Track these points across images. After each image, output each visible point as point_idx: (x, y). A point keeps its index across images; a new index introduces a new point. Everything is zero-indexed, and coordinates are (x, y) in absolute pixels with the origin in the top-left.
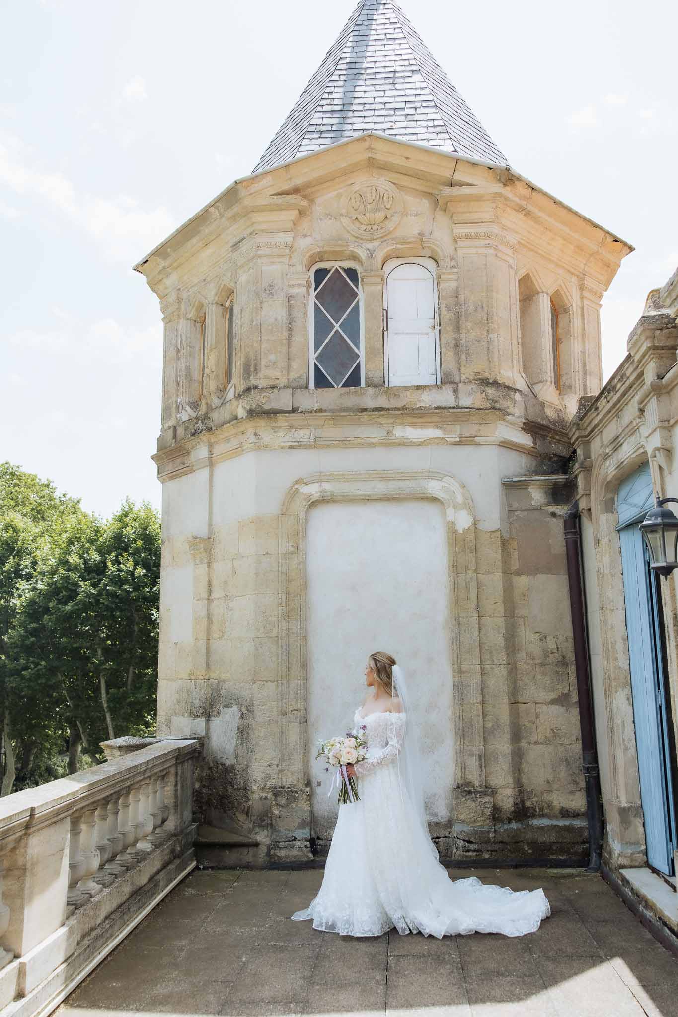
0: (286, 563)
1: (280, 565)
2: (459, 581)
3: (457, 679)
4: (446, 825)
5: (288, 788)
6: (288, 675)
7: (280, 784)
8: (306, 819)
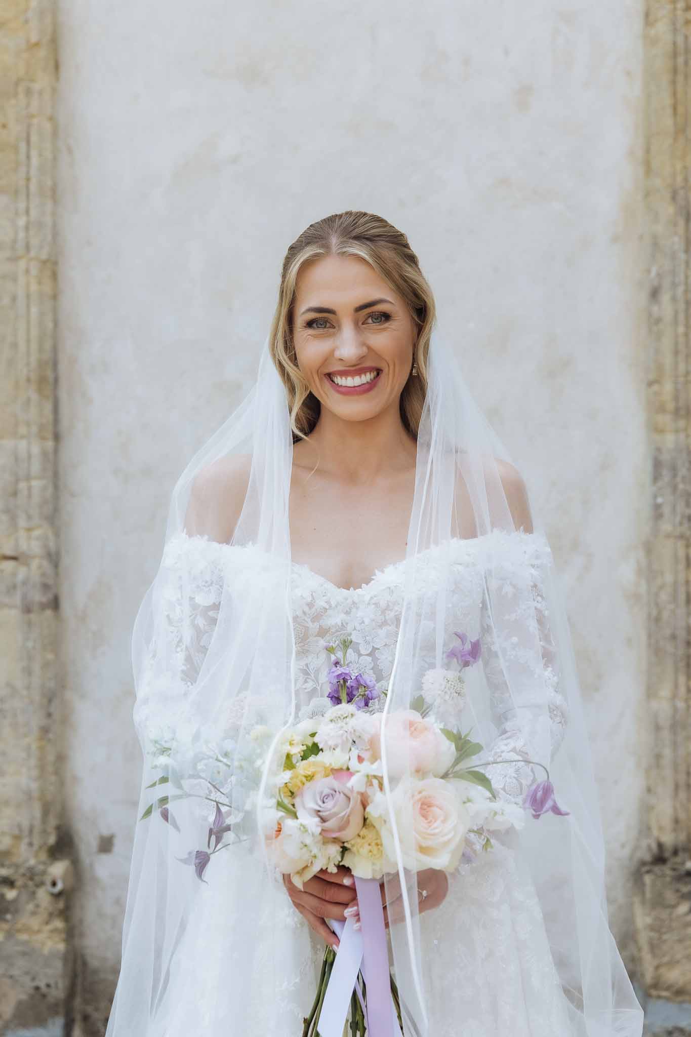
8: (48, 986)
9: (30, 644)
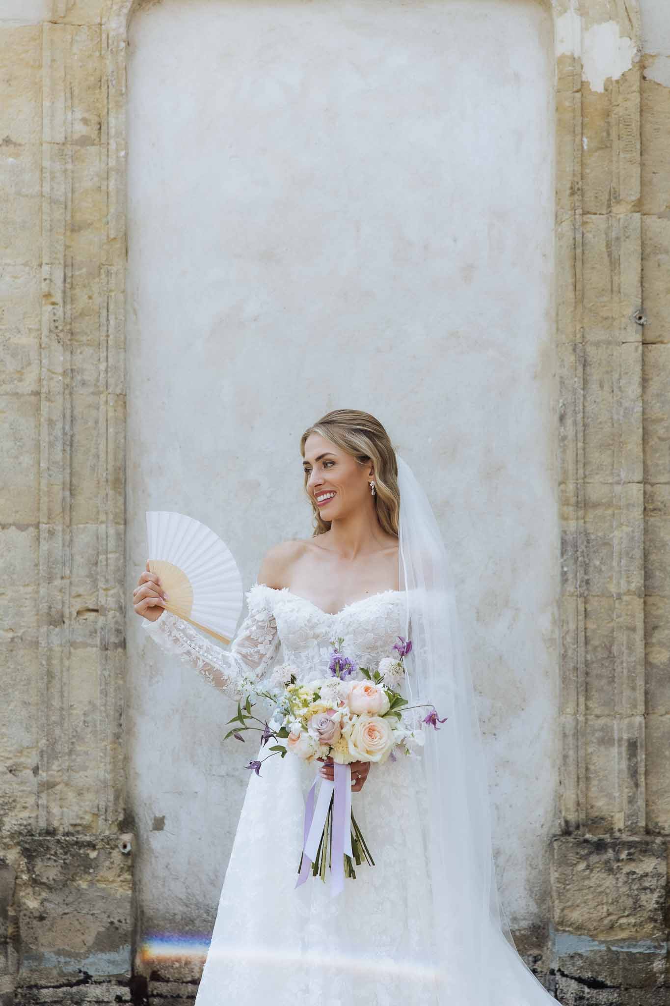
0: (66, 171)
1: (47, 175)
2: (589, 236)
3: (572, 525)
4: (526, 937)
5: (67, 834)
6: (69, 509)
7: (43, 824)
8: (120, 921)
9: (106, 673)
